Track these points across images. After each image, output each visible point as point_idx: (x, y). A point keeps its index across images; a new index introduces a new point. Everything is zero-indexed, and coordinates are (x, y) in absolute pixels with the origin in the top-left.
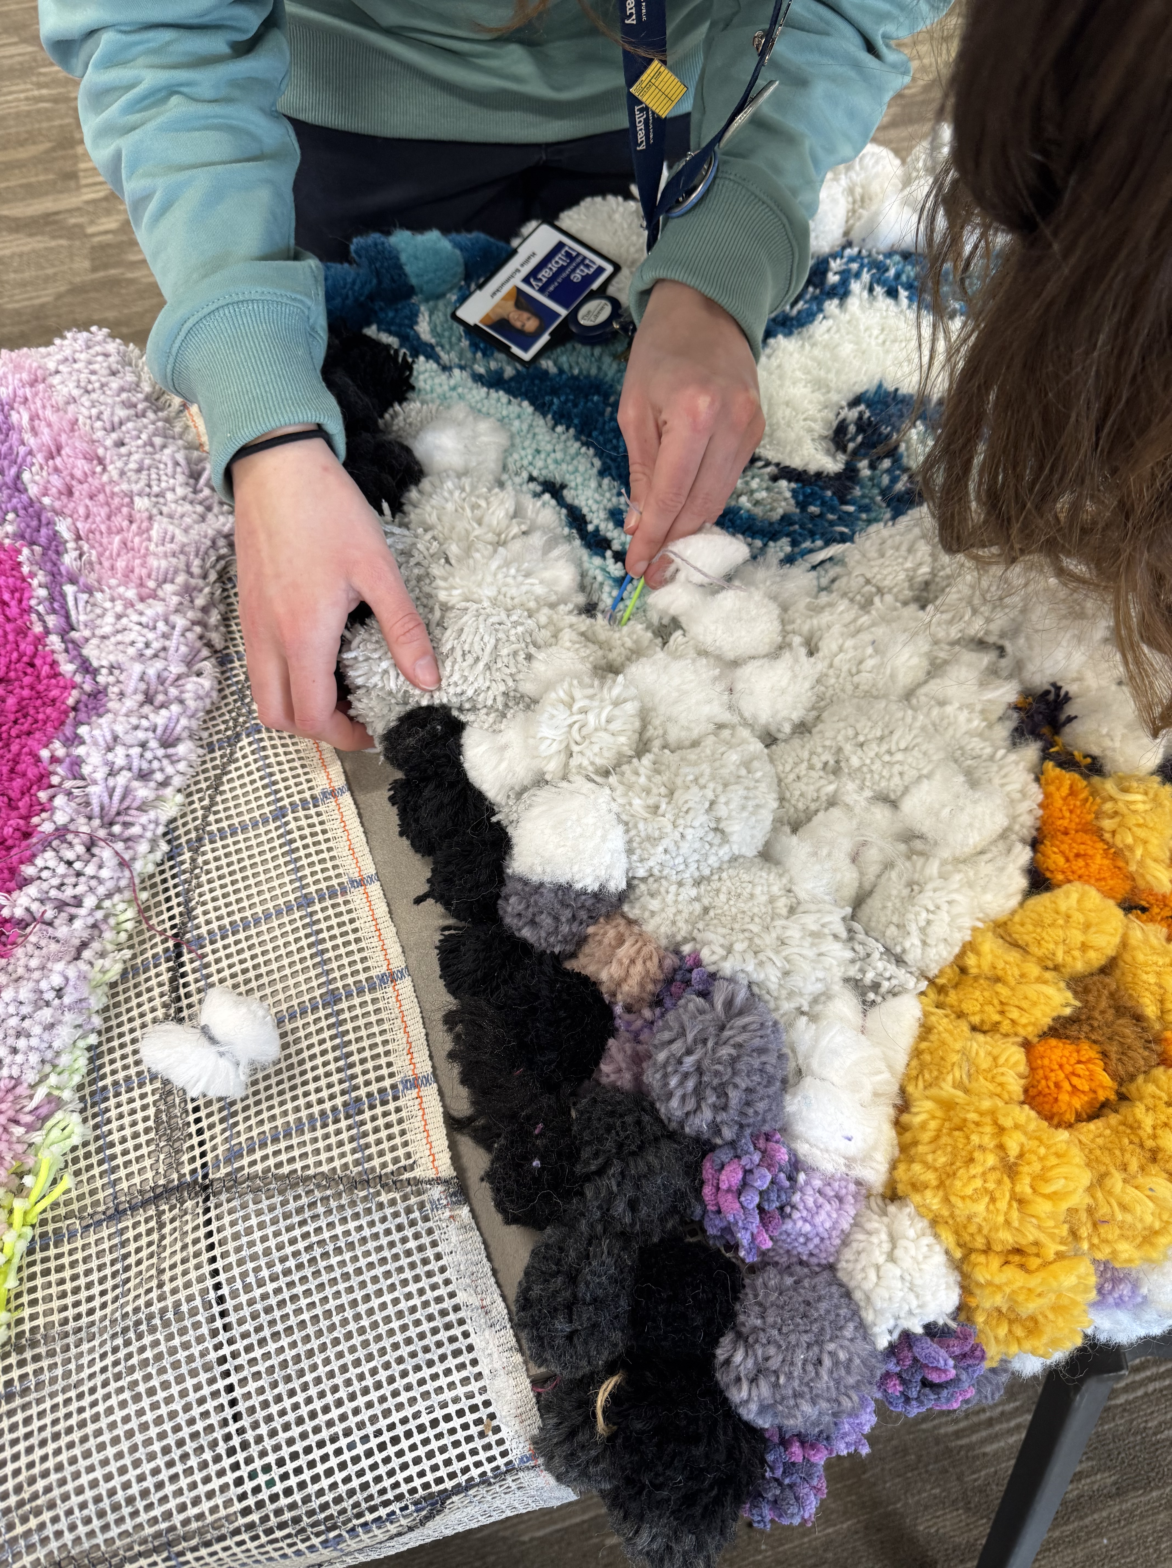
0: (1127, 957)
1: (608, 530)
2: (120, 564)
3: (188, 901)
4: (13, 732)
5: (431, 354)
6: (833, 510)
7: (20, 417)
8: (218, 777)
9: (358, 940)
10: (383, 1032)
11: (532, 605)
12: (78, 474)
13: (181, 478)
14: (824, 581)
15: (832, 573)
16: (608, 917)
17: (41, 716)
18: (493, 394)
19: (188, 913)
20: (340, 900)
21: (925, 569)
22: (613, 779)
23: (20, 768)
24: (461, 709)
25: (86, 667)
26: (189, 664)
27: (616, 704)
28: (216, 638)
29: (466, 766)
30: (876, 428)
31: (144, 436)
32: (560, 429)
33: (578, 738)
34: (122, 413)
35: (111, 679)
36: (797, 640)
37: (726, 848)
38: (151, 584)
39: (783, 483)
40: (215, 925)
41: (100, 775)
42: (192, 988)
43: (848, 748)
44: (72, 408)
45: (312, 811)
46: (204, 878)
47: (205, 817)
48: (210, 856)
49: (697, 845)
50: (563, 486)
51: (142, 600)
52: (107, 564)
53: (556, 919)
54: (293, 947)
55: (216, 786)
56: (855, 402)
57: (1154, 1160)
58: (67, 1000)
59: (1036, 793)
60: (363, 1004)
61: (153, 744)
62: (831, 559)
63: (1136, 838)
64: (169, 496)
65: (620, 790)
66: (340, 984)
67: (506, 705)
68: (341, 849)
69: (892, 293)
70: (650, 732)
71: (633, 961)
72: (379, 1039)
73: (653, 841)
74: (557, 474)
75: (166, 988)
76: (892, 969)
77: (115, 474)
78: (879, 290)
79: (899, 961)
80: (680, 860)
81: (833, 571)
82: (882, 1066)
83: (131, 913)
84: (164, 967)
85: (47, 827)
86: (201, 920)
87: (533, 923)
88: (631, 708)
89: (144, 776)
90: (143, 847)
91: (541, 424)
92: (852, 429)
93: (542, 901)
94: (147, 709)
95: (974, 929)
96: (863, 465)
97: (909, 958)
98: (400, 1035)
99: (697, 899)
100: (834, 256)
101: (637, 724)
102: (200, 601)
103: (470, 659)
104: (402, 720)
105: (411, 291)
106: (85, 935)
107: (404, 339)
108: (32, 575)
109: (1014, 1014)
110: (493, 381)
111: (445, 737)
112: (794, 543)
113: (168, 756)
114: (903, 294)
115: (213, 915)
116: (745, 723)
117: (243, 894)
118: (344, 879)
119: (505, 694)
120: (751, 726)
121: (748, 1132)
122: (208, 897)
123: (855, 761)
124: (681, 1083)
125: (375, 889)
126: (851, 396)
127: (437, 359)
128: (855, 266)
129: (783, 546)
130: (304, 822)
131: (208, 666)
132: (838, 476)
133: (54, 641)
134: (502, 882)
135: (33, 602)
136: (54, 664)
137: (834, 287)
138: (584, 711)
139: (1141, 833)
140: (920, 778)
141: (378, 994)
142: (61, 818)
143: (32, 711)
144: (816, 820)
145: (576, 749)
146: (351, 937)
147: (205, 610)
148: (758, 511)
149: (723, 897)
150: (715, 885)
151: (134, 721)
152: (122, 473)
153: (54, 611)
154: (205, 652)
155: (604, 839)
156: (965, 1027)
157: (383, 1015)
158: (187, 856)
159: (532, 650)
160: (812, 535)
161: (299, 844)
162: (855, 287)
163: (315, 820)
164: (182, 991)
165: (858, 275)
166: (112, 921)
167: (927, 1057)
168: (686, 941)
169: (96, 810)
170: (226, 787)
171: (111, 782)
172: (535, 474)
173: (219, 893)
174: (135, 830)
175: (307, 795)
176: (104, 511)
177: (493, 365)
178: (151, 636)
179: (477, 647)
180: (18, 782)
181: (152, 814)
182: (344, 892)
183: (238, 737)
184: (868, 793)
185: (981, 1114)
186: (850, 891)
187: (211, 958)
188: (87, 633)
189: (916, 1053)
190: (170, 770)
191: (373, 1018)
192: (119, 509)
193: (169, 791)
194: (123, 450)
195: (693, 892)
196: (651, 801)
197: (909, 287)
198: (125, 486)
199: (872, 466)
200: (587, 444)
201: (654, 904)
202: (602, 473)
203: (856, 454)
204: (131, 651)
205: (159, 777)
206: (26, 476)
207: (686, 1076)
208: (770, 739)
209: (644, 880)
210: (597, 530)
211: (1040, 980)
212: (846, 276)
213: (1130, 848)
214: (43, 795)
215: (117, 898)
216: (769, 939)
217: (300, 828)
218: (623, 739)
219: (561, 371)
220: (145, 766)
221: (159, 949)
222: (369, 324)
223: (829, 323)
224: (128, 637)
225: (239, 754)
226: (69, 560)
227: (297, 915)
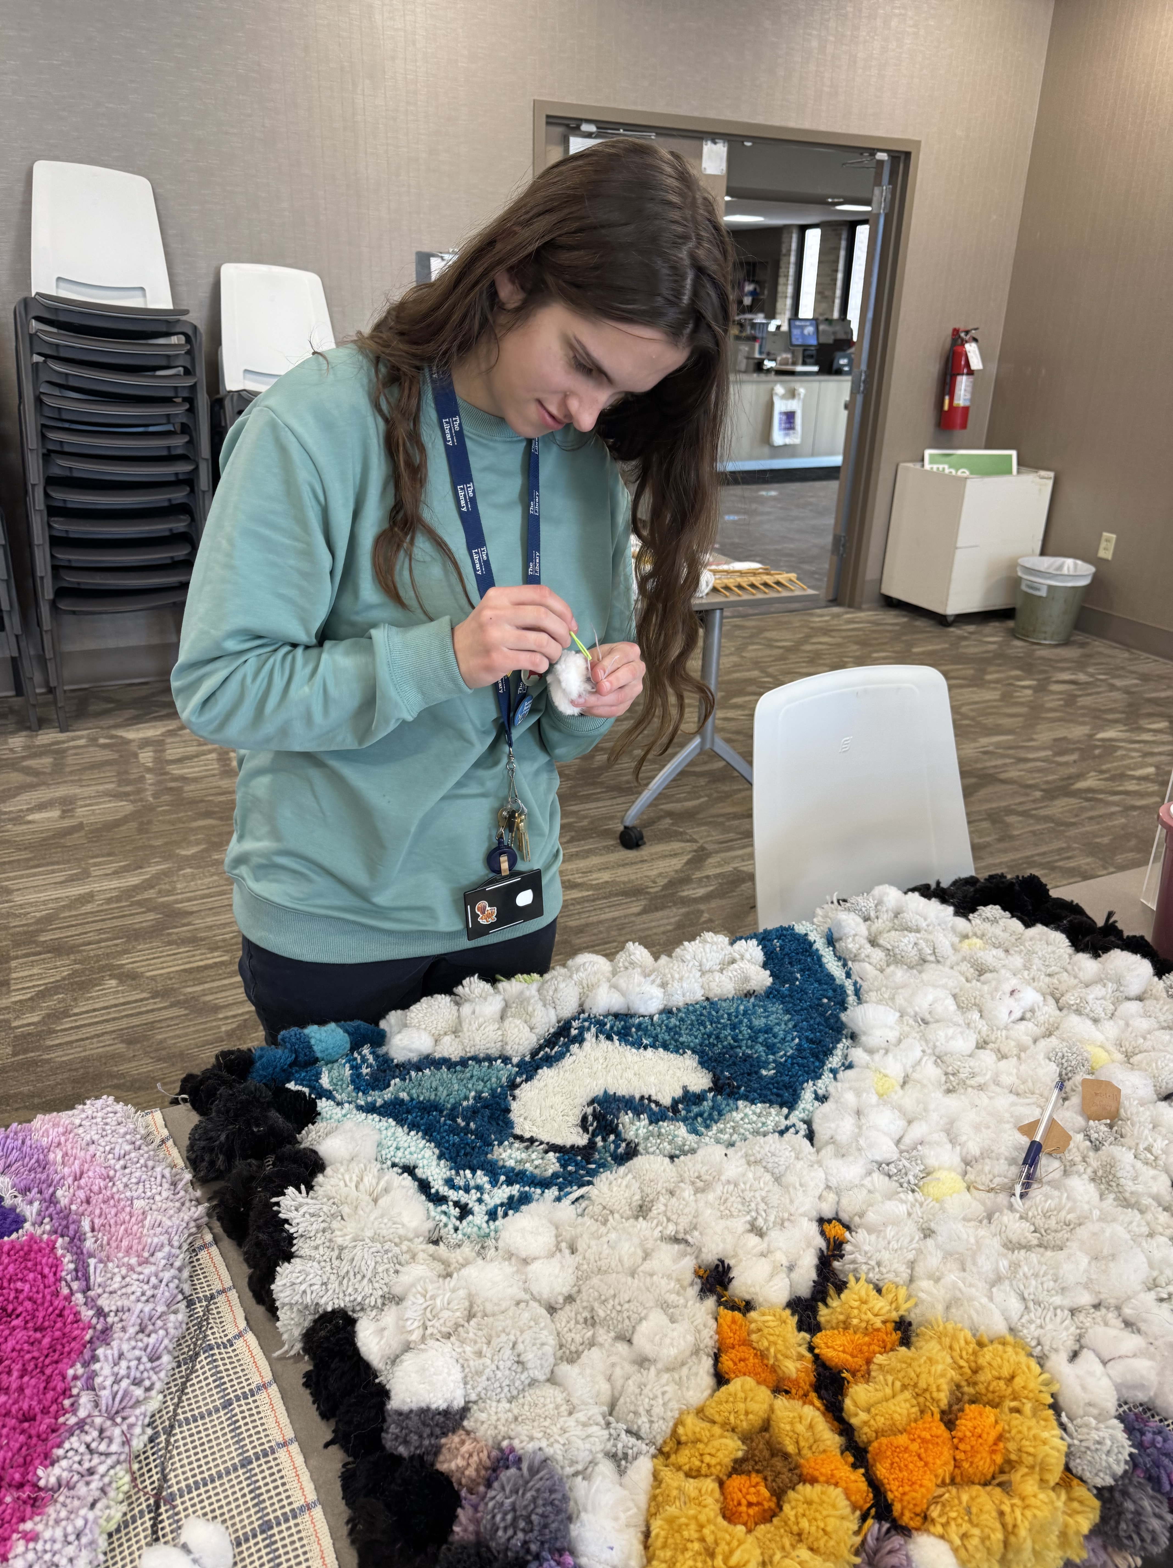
0: (774, 1417)
1: (444, 1190)
2: (125, 1243)
3: (163, 1470)
4: (47, 1361)
5: (329, 1095)
6: (583, 1168)
7: (56, 1156)
8: (184, 1384)
9: (284, 1484)
10: (303, 1546)
11: (397, 1240)
12: (95, 1188)
13: (166, 1186)
14: (580, 1211)
15: (584, 1205)
16: (454, 1431)
17: (67, 1349)
18: (370, 1117)
19: (164, 1478)
20: (270, 1458)
21: (637, 1197)
22: (453, 1339)
23: (51, 1385)
24: (354, 1311)
25: (101, 1313)
26: (168, 1306)
27: (453, 1291)
28: (186, 1288)
29: (359, 1344)
30: (604, 1117)
31: (142, 1161)
32: (413, 1133)
33: (430, 1316)
34: (128, 1147)
35: (117, 1319)
36: (563, 1245)
37: (525, 1374)
38: (146, 1254)
39: (551, 1155)
40: (183, 1484)
41: (108, 1383)
42: (168, 1530)
43: (596, 1305)
44: (92, 1148)
45: (250, 1400)
46: (175, 1452)
47: (175, 1410)
48: (179, 1436)
49: (507, 1372)
50: (415, 1167)
51: (140, 1265)
52: (114, 1245)
53: (421, 1437)
54: (239, 1495)
55: (182, 1390)
56: (591, 1102)
57: (801, 1541)
58: (84, 1540)
59: (713, 1324)
60: (289, 1528)
61: (145, 1359)
62: (582, 1197)
63: (770, 1342)
64: (158, 1198)
65: (457, 1343)
66: (271, 1516)
67: (384, 1304)
68: (270, 1423)
69: (609, 1038)
70: (476, 1308)
71: (471, 1455)
72: (300, 1551)
73: (479, 1373)
74: (410, 1160)
75: (149, 1531)
76: (632, 1440)
77: (121, 1187)
78: (602, 1037)
79: (638, 1437)
80: (497, 1385)
81: (584, 1204)
82: (631, 1504)
83: (127, 1478)
84: (147, 1517)
85: (72, 1420)
86: (174, 1481)
87: (406, 1442)
88: (462, 1293)
89: (137, 1383)
90: (137, 1430)
91: (400, 1131)
92: (590, 1118)
93: (410, 1424)
94: (140, 1336)
95: (680, 1410)
96: (599, 1139)
97: (642, 1433)
98: (315, 1546)
99: (510, 1411)
100: (574, 1019)
101: (467, 1304)
102: (177, 1264)
103: (359, 1277)
104: (315, 1321)
105: (317, 1060)
106: (97, 1494)
107: (313, 1089)
108: (64, 1256)
109: (707, 1459)
110: (370, 1109)
111: (344, 1328)
112: (560, 1190)
113: (153, 1369)
114: (615, 1038)
115: (181, 1477)
116: (534, 1299)
117: (202, 1462)
118: (273, 1444)
119: (383, 1297)
120: (539, 1301)
121: (546, 1546)
122: (178, 1465)
123: (602, 1314)
124: (503, 1519)
125: (295, 1448)
126: (589, 1099)
127: (333, 1098)
128: (586, 1024)
129: (553, 1192)
130: (245, 1408)
131: (182, 1305)
132: (585, 1147)
133: (79, 1298)
134: (384, 1420)
135: (64, 1274)
136: (77, 1314)
137: (575, 1037)
138: (433, 1298)
139: (771, 1338)
140: (641, 1320)
141: (299, 1520)
142: (82, 1413)
143: (59, 1347)
144: (583, 1356)
145: (429, 1324)
146: (279, 1482)
147: (180, 1270)
148: (537, 1172)
149: (526, 1407)
150: (521, 1401)
151: (133, 1343)
152: (126, 1186)
153: (77, 1278)
154: (180, 1297)
155: (449, 1374)
156: (681, 1475)
157: (303, 1534)
158: (163, 1438)
159: (398, 1267)
160: (571, 1184)
161: (241, 1423)
162: (588, 1036)
163: (252, 1405)
164: (160, 1533)
165: (589, 1029)
166: (114, 1485)
167: (660, 1498)
168: (504, 1438)
169: (104, 1408)
170: (189, 1390)
171: (116, 1387)
172: (397, 1160)
173: (185, 1461)
174: (132, 1420)
175: (246, 1389)
176: (113, 1211)
177: (369, 1099)
178: (146, 1287)
179: (363, 1268)
180: (50, 1395)
181: (143, 1409)
182: (273, 1452)
183: (197, 1355)
184: (612, 1334)
185: (688, 1518)
186: (606, 1397)
187: (180, 1508)
188: (100, 1291)
189: (654, 1498)
190: (154, 1378)
191: (296, 1537)
192: (123, 1209)
193: (153, 1393)
194: (127, 1171)
195: (508, 1406)
196: (477, 1347)
197: (618, 1033)
198: (128, 1194)
199: (604, 1140)
200: (429, 1141)
201: (483, 1416)
202: (440, 1158)
203: (594, 1135)
204: (133, 1298)
205: (147, 1383)
206: (59, 1193)
207: (505, 1514)
208: (552, 1310)
209: (475, 1402)
210: (437, 1192)
211: (722, 1436)
212: (582, 1030)
213: (768, 1349)
214: (67, 1403)
215: (118, 1467)
216: (555, 1430)
217: (242, 1412)
218: (458, 1314)
219: (412, 1099)
220: (138, 1375)
221: (144, 1506)
222: (289, 1081)
223: (573, 1058)
224: (129, 1290)
225: (198, 1366)
226: (89, 1244)
227: (240, 1472)
